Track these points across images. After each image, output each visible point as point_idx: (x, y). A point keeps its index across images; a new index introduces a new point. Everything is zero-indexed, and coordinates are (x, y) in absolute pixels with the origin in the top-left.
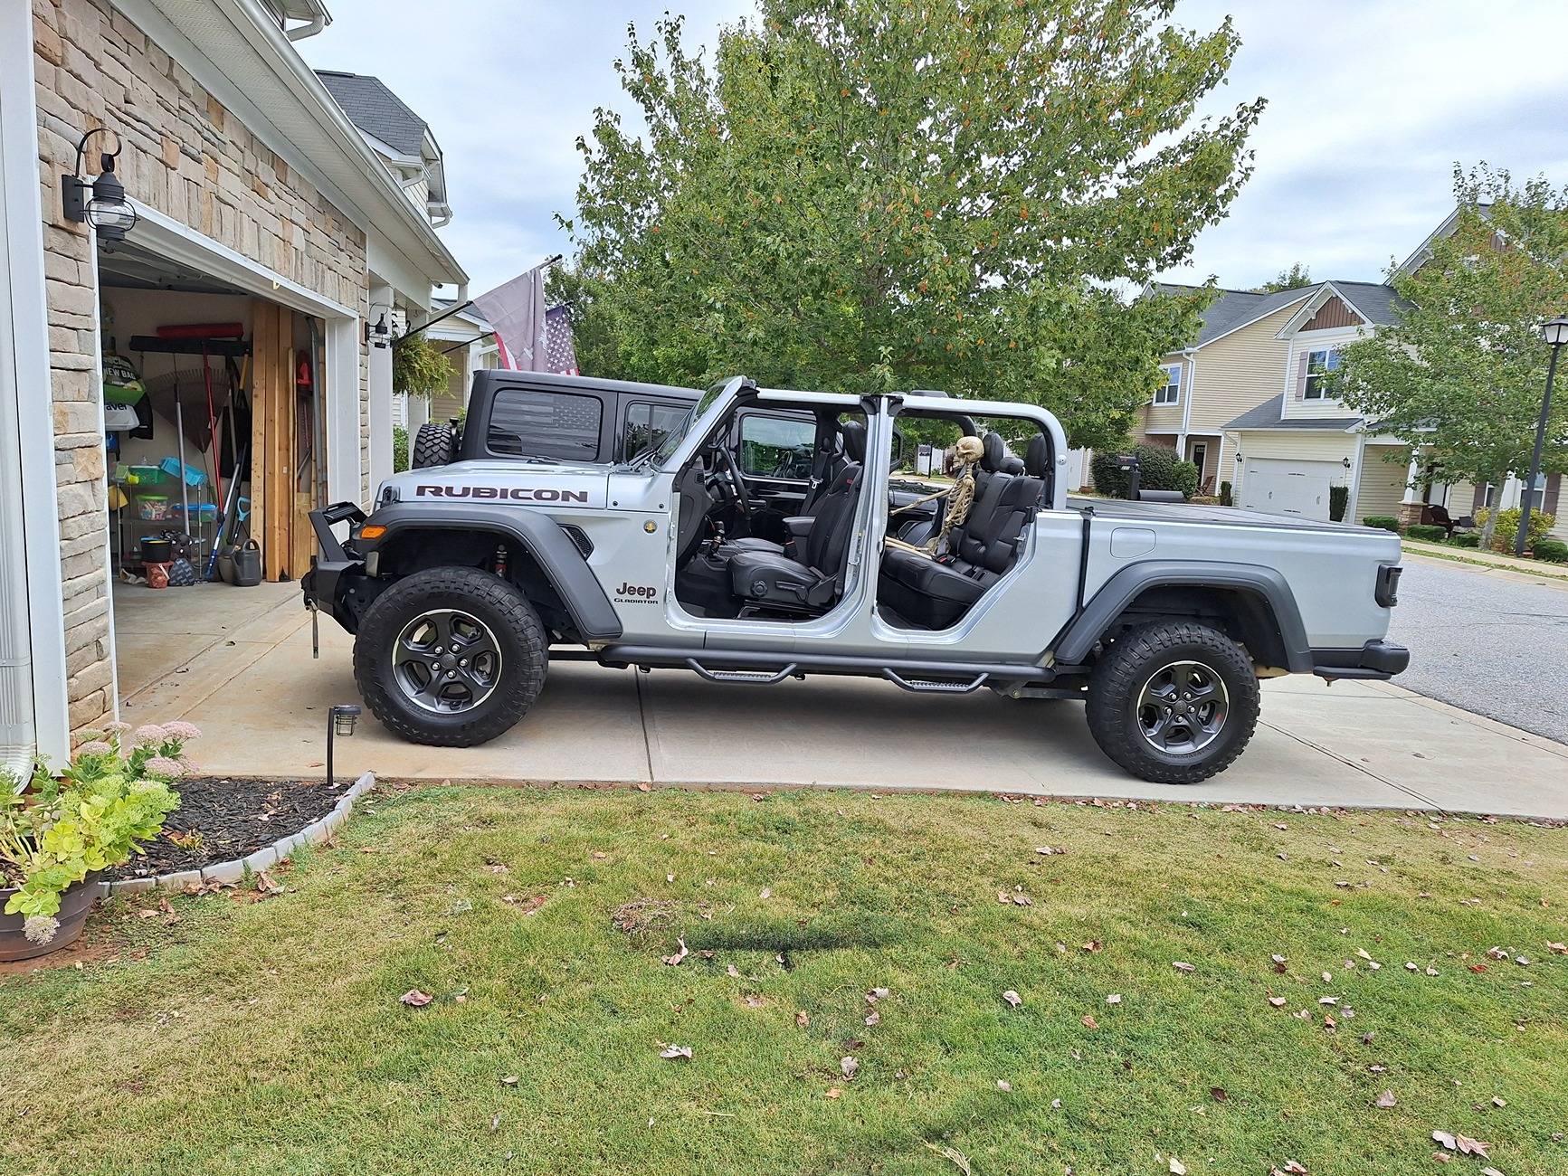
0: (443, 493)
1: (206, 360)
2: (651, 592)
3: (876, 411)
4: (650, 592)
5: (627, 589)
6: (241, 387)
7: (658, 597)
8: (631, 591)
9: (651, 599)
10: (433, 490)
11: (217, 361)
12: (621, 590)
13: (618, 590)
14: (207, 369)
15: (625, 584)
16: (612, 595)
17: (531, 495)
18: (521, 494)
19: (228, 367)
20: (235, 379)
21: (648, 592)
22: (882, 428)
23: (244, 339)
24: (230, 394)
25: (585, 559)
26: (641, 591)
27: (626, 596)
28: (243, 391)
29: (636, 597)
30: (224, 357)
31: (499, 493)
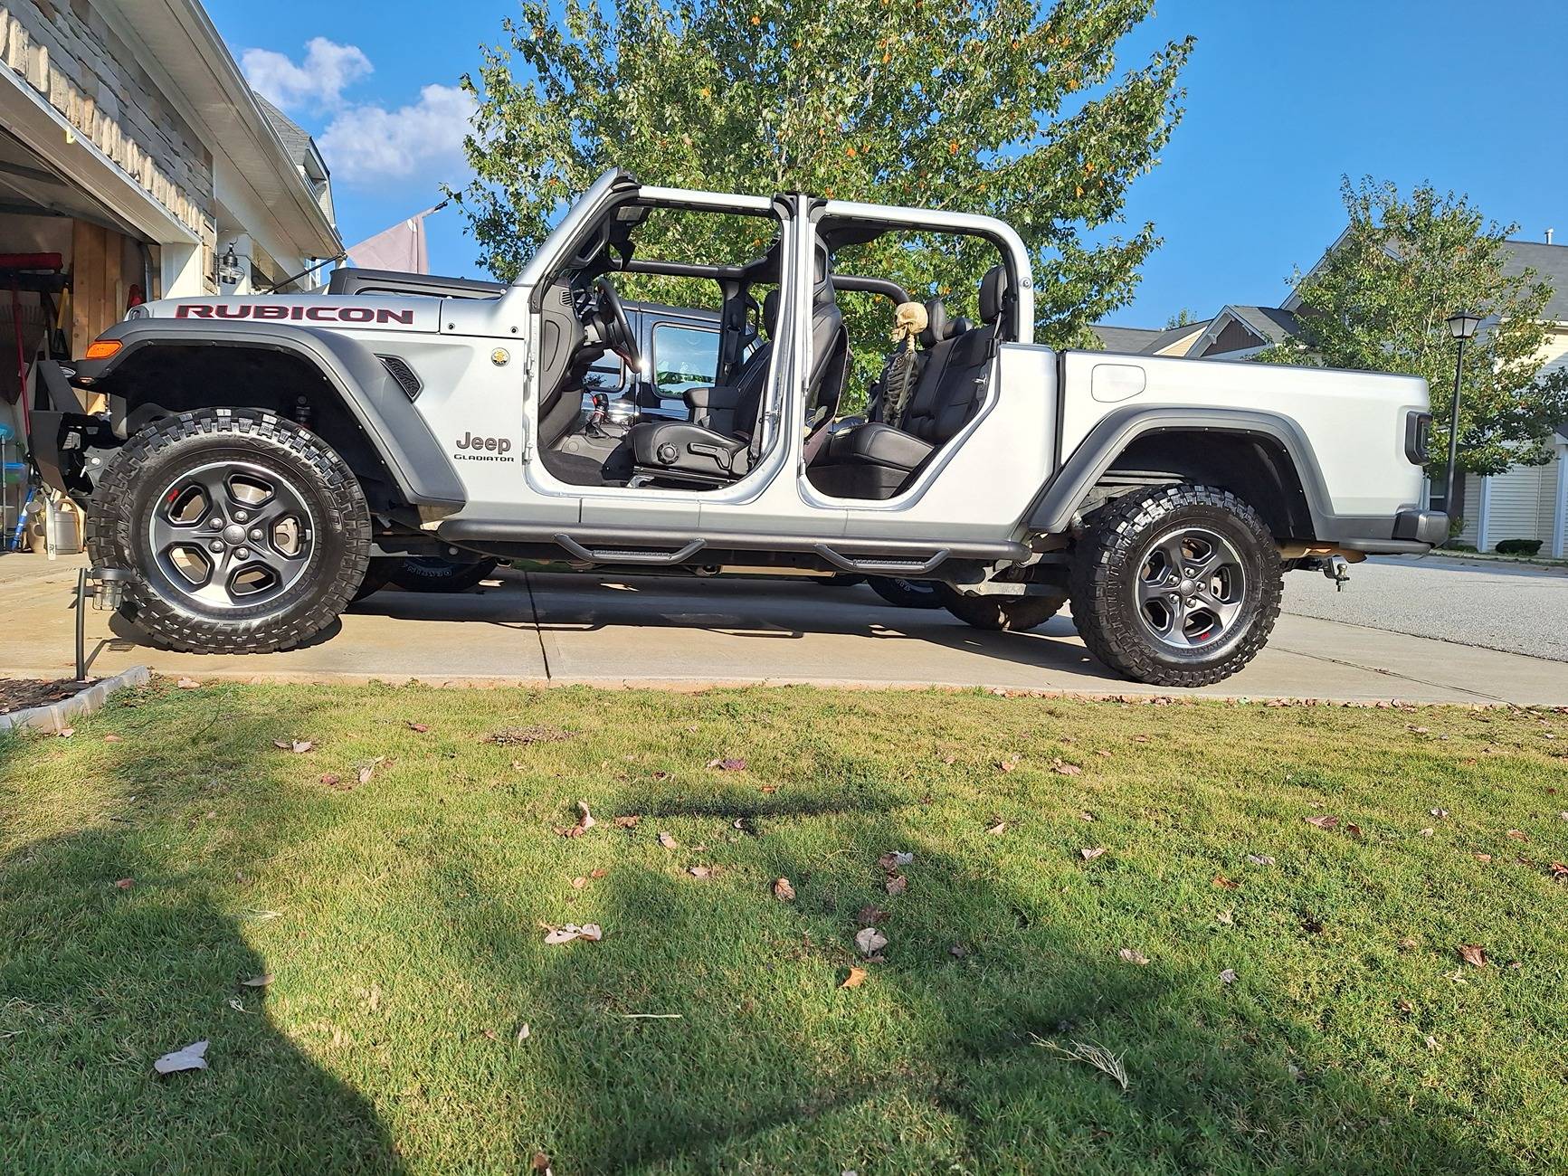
0: (213, 314)
1: (15, 297)
2: (504, 445)
3: (793, 213)
4: (502, 445)
5: (471, 442)
6: (59, 327)
7: (516, 452)
8: (478, 444)
9: (505, 454)
10: (199, 309)
11: (31, 298)
12: (463, 443)
13: (458, 442)
14: (17, 307)
15: (468, 435)
16: (450, 450)
17: (335, 314)
18: (321, 314)
19: (43, 304)
20: (52, 319)
21: (500, 446)
22: (802, 239)
23: (64, 271)
24: (46, 336)
25: (412, 402)
26: (491, 444)
27: (470, 451)
28: (61, 330)
29: (484, 452)
30: (37, 295)
31: (290, 312)
